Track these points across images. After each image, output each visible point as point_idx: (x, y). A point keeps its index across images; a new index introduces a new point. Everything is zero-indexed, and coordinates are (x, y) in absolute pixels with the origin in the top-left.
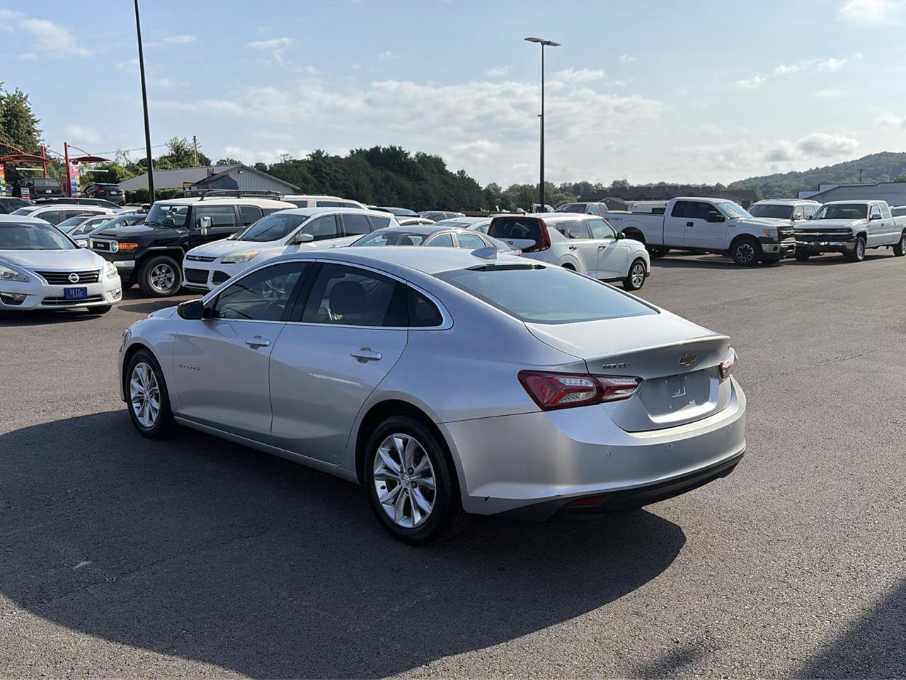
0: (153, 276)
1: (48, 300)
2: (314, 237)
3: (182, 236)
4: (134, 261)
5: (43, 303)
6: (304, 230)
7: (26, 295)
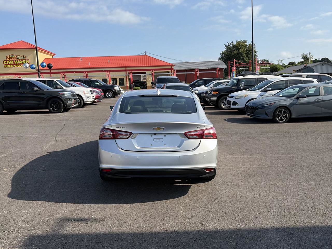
0: (222, 103)
2: (272, 89)
3: (234, 89)
4: (216, 98)
6: (269, 86)
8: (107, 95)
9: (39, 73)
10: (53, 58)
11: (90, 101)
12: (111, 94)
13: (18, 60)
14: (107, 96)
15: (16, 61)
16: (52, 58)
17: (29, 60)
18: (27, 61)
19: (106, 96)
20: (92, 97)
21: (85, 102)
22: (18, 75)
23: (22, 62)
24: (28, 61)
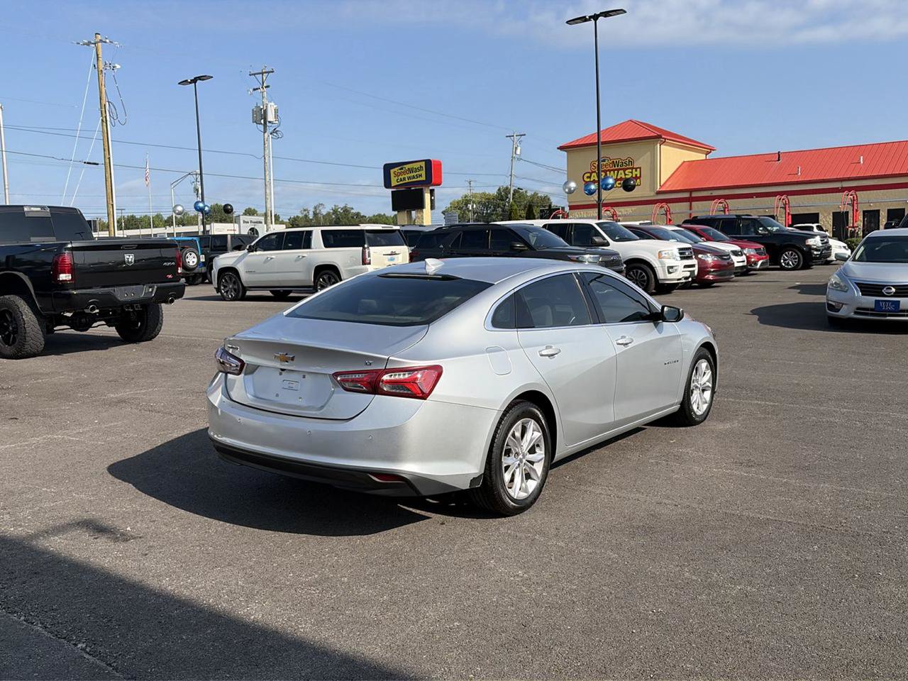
1: (860, 310)
5: (856, 313)
7: (843, 304)
8: (782, 261)
9: (599, 204)
10: (706, 159)
11: (675, 277)
12: (796, 259)
13: (616, 170)
14: (783, 264)
15: (612, 172)
16: (704, 158)
17: (640, 168)
18: (636, 171)
19: (780, 264)
20: (681, 268)
21: (660, 282)
22: (610, 208)
23: (625, 175)
24: (638, 170)
